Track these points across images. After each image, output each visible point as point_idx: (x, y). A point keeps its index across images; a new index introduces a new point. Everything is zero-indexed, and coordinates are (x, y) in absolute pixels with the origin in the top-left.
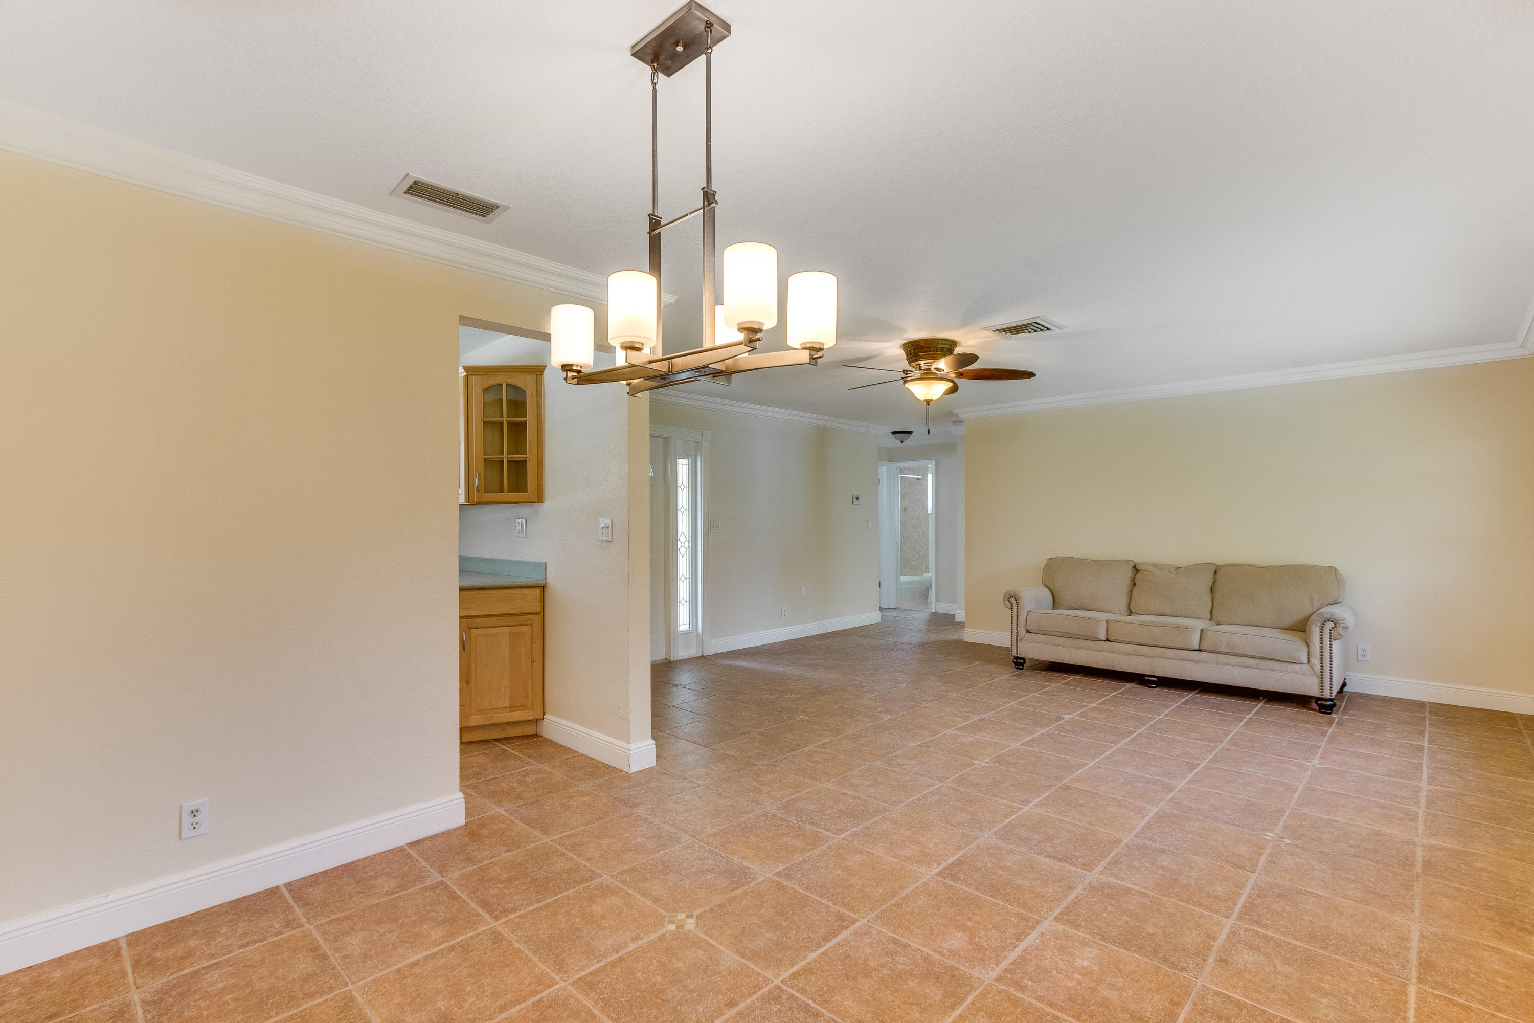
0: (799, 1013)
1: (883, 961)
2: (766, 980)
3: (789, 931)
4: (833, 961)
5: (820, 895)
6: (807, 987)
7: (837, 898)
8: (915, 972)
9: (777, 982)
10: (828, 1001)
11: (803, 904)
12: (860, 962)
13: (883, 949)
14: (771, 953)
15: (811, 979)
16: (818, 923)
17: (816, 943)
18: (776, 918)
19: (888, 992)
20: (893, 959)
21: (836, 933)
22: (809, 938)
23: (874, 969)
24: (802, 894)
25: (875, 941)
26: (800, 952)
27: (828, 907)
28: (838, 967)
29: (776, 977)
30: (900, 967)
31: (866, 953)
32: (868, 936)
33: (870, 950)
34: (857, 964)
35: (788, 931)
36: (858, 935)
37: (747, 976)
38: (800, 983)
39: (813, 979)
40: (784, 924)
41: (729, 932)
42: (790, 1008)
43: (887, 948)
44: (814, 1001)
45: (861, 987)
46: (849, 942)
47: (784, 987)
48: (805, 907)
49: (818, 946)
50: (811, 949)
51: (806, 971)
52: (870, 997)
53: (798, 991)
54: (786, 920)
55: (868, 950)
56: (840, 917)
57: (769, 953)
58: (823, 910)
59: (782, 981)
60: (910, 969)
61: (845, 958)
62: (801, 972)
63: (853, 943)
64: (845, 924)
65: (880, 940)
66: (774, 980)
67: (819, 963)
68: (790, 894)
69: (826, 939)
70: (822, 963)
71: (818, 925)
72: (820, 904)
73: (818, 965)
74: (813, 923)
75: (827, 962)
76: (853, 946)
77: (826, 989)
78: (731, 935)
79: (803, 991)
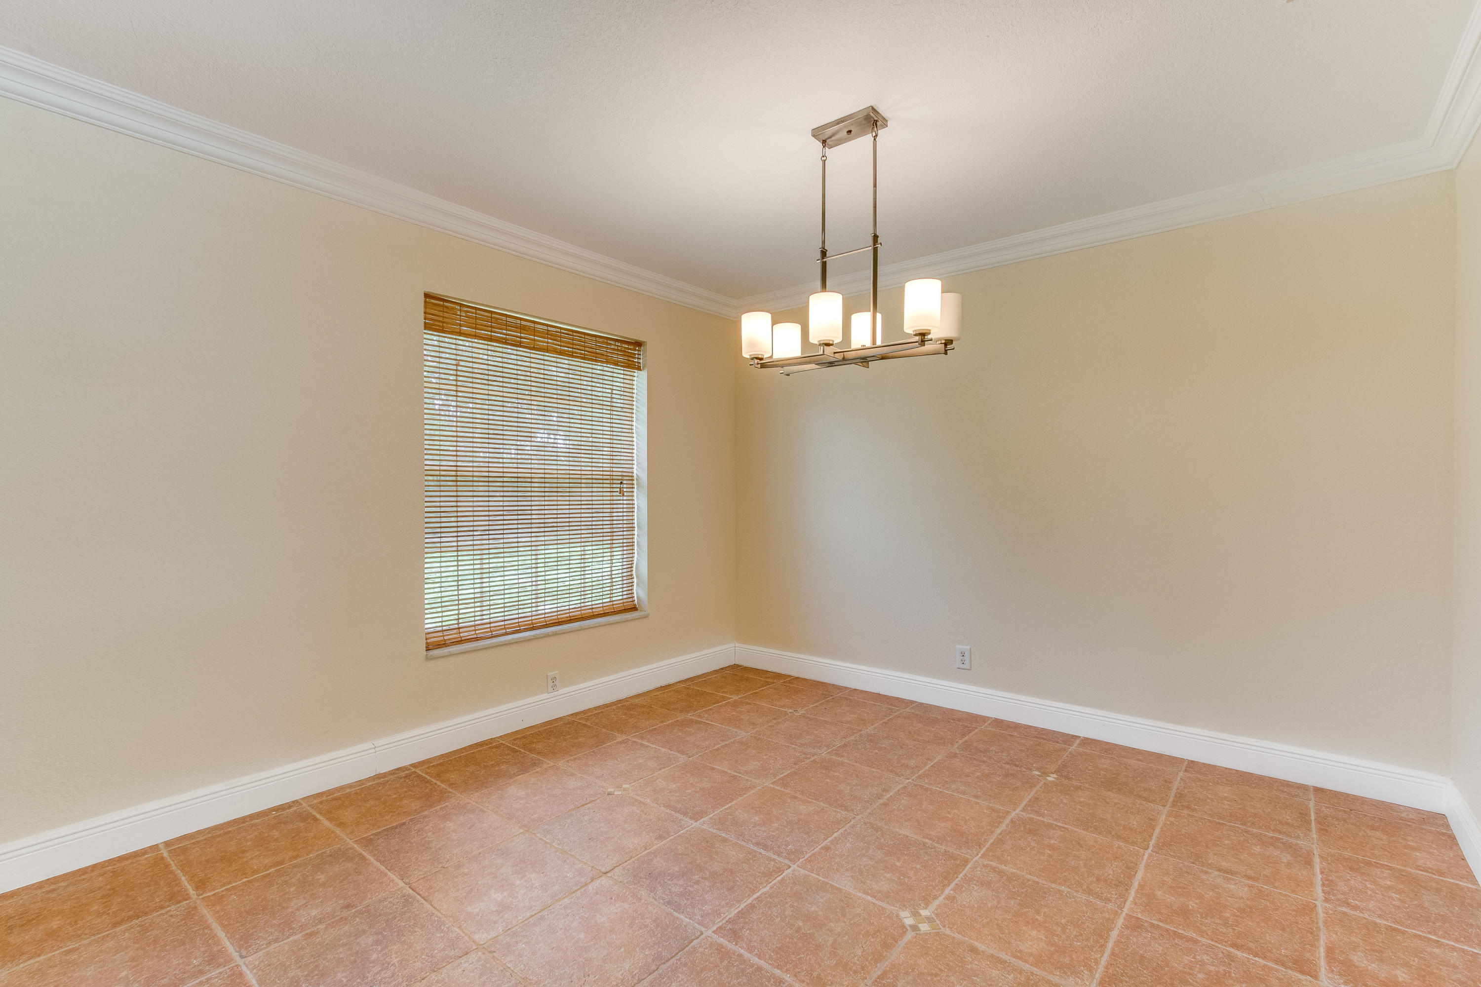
0: (771, 845)
1: (696, 887)
2: (803, 867)
3: (792, 915)
4: (744, 884)
5: (761, 970)
6: (767, 862)
7: (738, 966)
8: (668, 878)
9: (794, 867)
10: (749, 853)
11: (782, 953)
12: (718, 885)
13: (692, 899)
14: (805, 890)
15: (764, 868)
16: (761, 926)
17: (762, 902)
18: (811, 931)
19: (698, 861)
20: (686, 889)
21: (742, 914)
22: (769, 908)
23: (706, 879)
24: (787, 971)
25: (700, 906)
26: (778, 892)
27: (750, 950)
28: (740, 879)
29: (795, 869)
30: (681, 882)
31: (712, 893)
32: (705, 912)
33: (706, 896)
34: (722, 882)
35: (794, 914)
36: (716, 912)
37: (821, 868)
38: (774, 865)
39: (762, 868)
40: (801, 923)
41: (858, 910)
42: (779, 847)
43: (688, 899)
44: (760, 853)
45: (720, 864)
46: (727, 904)
47: (787, 862)
48: (780, 949)
49: (760, 899)
50: (767, 896)
51: (768, 875)
52: (714, 858)
53: (774, 860)
54: (799, 928)
55: (708, 897)
56: (735, 936)
57: (808, 890)
58: (756, 944)
59: (790, 867)
60: (672, 880)
61: (732, 888)
62: (774, 873)
63: (723, 903)
64: (730, 926)
65: (694, 907)
66: (797, 868)
67: (757, 881)
68: (803, 971)
69: (752, 906)
70: (755, 882)
71: (761, 923)
72: (760, 954)
73: (759, 880)
74: (767, 926)
75: (750, 883)
76: (723, 899)
77: (751, 861)
78: (854, 907)
79: (770, 859)
